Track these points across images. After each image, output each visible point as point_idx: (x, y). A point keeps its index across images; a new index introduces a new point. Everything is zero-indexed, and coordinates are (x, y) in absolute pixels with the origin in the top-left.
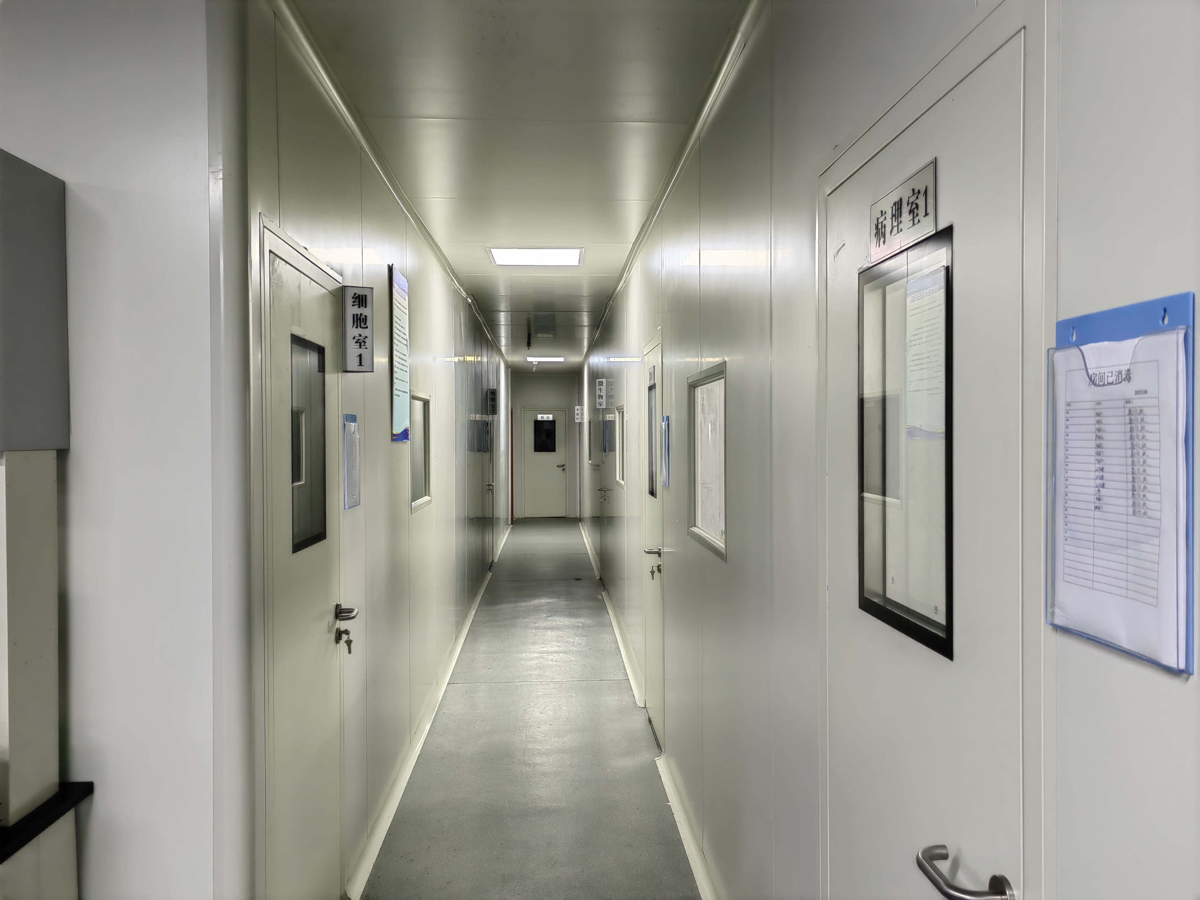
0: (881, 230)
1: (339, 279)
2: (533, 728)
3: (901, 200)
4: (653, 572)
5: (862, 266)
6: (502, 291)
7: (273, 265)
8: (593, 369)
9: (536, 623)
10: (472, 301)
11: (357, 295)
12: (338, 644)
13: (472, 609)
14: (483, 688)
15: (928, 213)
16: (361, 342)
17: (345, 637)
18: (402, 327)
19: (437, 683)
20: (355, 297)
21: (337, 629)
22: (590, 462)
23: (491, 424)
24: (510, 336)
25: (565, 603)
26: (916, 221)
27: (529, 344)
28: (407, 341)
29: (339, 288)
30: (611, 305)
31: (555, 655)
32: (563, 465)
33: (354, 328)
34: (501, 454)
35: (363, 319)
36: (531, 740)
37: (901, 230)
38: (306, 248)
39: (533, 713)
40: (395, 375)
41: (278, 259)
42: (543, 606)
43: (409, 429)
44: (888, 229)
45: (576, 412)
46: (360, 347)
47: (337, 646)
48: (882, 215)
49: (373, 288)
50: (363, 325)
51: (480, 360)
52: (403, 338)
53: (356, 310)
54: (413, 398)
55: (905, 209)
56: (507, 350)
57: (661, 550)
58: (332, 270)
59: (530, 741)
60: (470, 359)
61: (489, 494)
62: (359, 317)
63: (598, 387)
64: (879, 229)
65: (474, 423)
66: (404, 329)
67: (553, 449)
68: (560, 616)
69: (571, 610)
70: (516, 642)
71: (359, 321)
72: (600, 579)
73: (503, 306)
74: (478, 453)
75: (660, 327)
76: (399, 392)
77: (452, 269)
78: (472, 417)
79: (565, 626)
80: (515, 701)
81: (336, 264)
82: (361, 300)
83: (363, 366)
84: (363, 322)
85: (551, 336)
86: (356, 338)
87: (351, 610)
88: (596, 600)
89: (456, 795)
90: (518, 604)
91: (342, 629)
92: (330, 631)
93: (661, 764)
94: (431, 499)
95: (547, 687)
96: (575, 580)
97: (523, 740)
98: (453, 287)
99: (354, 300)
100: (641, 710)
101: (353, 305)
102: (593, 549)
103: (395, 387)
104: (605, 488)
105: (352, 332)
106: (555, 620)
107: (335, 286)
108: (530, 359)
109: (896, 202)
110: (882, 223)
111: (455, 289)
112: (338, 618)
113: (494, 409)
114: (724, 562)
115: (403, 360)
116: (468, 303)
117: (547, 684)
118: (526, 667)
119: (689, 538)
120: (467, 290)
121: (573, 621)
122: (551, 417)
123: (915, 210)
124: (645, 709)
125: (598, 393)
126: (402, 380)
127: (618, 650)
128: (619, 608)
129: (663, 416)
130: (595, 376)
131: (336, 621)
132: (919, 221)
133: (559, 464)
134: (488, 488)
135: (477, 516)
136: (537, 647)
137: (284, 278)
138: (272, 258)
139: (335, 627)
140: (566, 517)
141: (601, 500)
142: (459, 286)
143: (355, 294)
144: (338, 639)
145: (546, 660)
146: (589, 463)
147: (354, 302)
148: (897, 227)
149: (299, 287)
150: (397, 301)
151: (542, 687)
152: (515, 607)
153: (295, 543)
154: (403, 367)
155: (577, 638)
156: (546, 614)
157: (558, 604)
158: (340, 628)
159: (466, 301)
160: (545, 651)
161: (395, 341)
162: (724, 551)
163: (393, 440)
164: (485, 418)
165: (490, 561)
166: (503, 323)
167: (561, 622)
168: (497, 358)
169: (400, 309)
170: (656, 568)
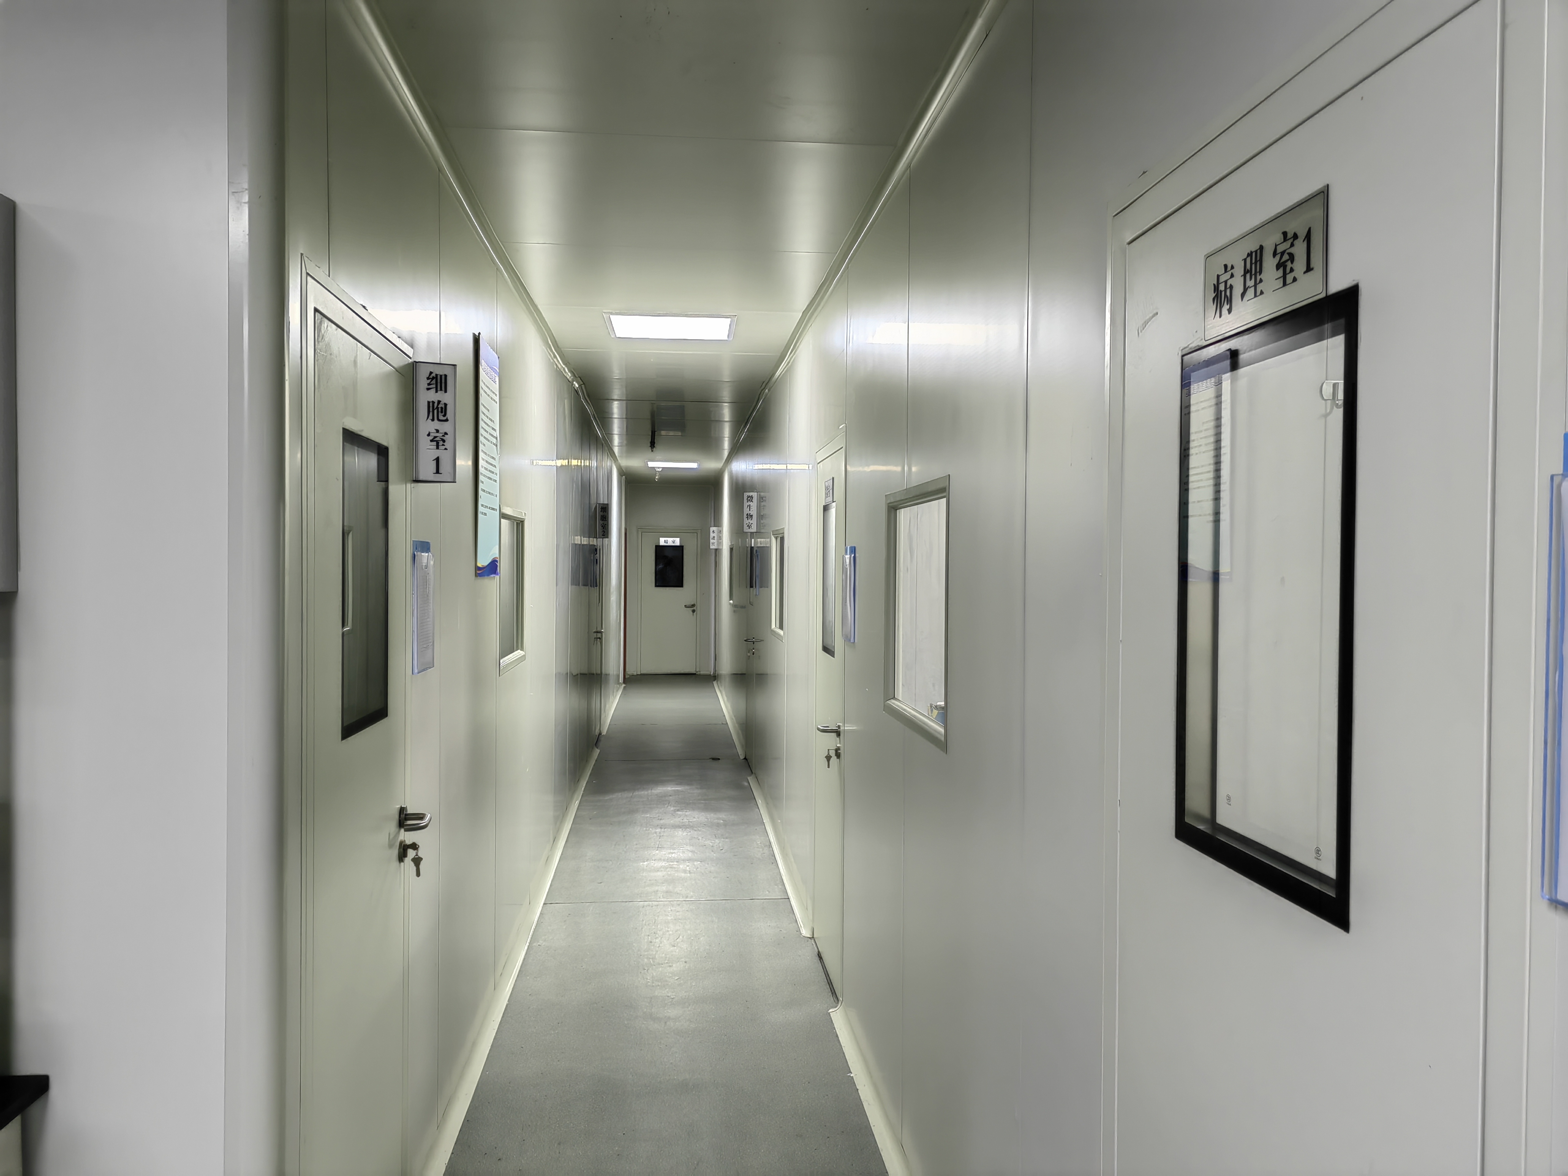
0: (1223, 293)
1: (409, 351)
2: (662, 967)
3: (1261, 247)
4: (828, 758)
5: (1189, 345)
6: (616, 372)
7: (320, 330)
8: (737, 479)
9: (661, 819)
10: (580, 386)
11: (433, 375)
12: (402, 864)
13: (575, 799)
14: (592, 910)
15: (1311, 266)
16: (438, 441)
17: (411, 853)
18: (490, 419)
19: (530, 903)
20: (431, 377)
21: (401, 843)
22: (731, 602)
23: (600, 549)
24: (625, 433)
25: (699, 791)
26: (1290, 278)
27: (653, 445)
28: (496, 438)
29: (409, 364)
30: (767, 395)
31: (688, 864)
32: (693, 606)
33: (429, 421)
34: (612, 590)
35: (442, 408)
36: (660, 984)
37: (1262, 293)
38: (364, 307)
39: (661, 945)
40: (481, 486)
41: (326, 321)
42: (670, 796)
43: (498, 560)
44: (1238, 290)
45: (712, 535)
46: (438, 448)
47: (400, 866)
48: (1226, 271)
49: (456, 365)
50: (441, 418)
51: (588, 464)
52: (492, 435)
53: (433, 396)
54: (503, 516)
55: (1270, 263)
56: (621, 452)
57: (841, 728)
58: (400, 339)
59: (658, 985)
60: (574, 462)
61: (597, 643)
62: (436, 405)
63: (746, 504)
64: (1221, 291)
65: (578, 549)
66: (494, 423)
67: (679, 583)
68: (694, 810)
69: (707, 802)
70: (635, 846)
71: (436, 411)
72: (745, 759)
73: (617, 392)
74: (583, 587)
75: (843, 425)
76: (486, 509)
77: (556, 341)
78: (578, 540)
79: (701, 824)
80: (636, 928)
81: (405, 330)
82: (439, 382)
83: (441, 474)
84: (442, 412)
85: (680, 434)
86: (431, 434)
87: (422, 816)
88: (739, 787)
89: (558, 1063)
90: (636, 793)
91: (408, 842)
92: (391, 846)
93: (838, 1016)
94: (524, 653)
95: (678, 908)
96: (711, 760)
97: (649, 984)
98: (555, 367)
99: (429, 381)
100: (808, 941)
101: (428, 389)
102: (734, 718)
103: (480, 502)
104: (754, 638)
105: (426, 426)
106: (686, 816)
107: (403, 361)
108: (651, 464)
109: (1252, 252)
110: (1226, 282)
111: (558, 369)
112: (403, 827)
113: (605, 532)
114: (942, 752)
115: (491, 465)
116: (574, 388)
117: (679, 905)
118: (650, 880)
119: (886, 714)
120: (573, 370)
121: (711, 816)
122: (677, 541)
123: (1289, 264)
124: (813, 940)
125: (746, 511)
126: (490, 493)
127: (773, 858)
128: (774, 799)
129: (846, 546)
130: (741, 489)
131: (399, 832)
132: (1295, 280)
133: (688, 604)
134: (596, 636)
135: (582, 672)
136: (663, 853)
137: (335, 348)
138: (318, 319)
139: (398, 839)
140: (695, 674)
141: (749, 654)
142: (564, 364)
143: (431, 373)
144: (402, 856)
145: (676, 871)
146: (730, 604)
147: (429, 384)
148: (1253, 288)
149: (355, 362)
150: (484, 384)
151: (672, 908)
152: (631, 797)
153: (345, 725)
154: (490, 475)
155: (717, 840)
156: (674, 807)
157: (689, 793)
158: (405, 840)
159: (572, 385)
160: (674, 858)
161: (481, 439)
162: (943, 739)
163: (477, 575)
164: (593, 541)
165: (597, 734)
166: (616, 416)
167: (694, 818)
168: (608, 463)
169: (489, 396)
170: (834, 751)
